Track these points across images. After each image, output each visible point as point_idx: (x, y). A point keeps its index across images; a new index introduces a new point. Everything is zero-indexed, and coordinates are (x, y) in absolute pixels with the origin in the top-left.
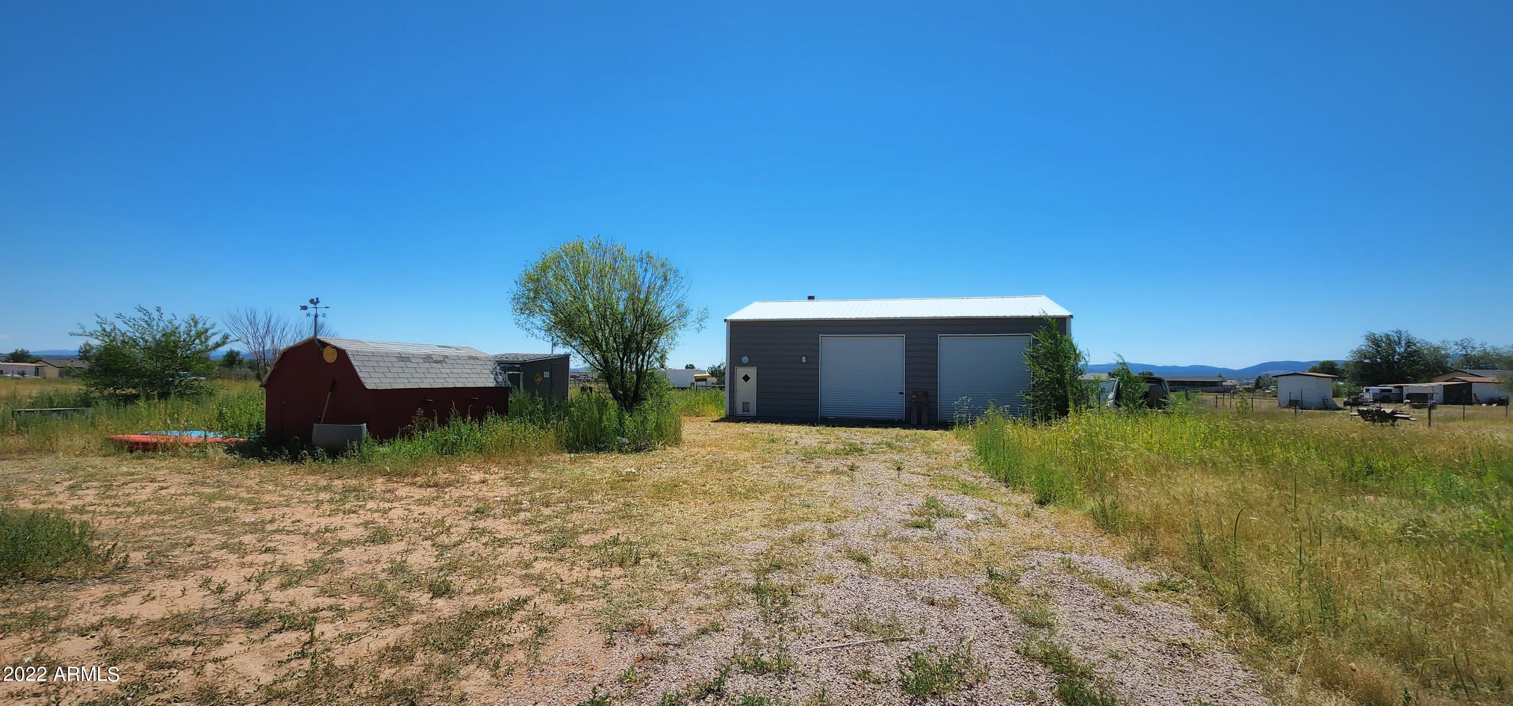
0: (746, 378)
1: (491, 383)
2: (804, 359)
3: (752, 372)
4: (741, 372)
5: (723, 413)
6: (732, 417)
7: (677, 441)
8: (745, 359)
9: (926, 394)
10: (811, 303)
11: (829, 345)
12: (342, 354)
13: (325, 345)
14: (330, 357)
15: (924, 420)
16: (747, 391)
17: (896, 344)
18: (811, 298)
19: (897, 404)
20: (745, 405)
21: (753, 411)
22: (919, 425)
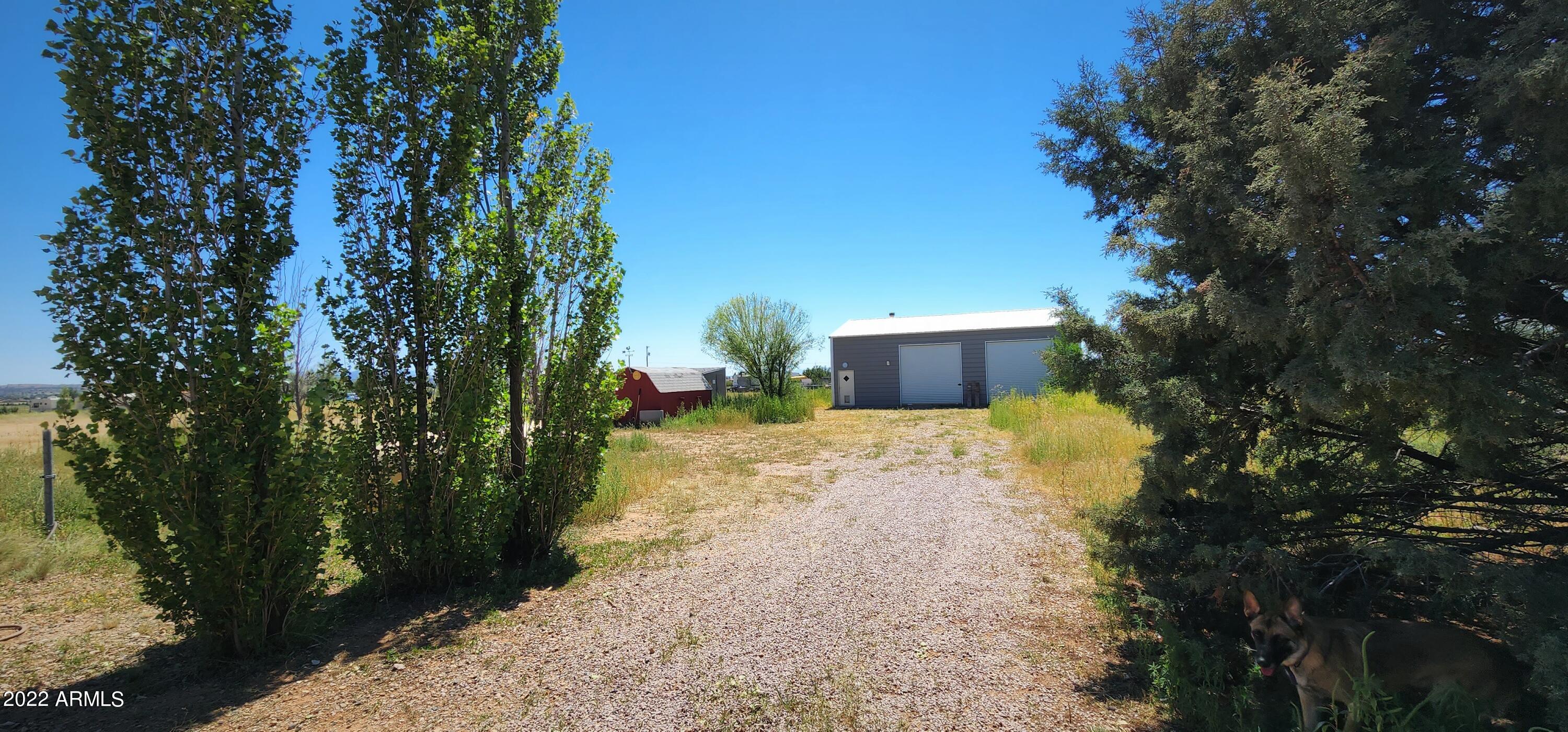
0: (846, 378)
1: (704, 388)
2: (888, 363)
3: (850, 374)
4: (842, 374)
5: (830, 404)
6: (837, 406)
7: (812, 418)
8: (845, 365)
9: (978, 385)
10: (891, 319)
11: (906, 353)
12: (644, 376)
13: (633, 370)
14: (637, 377)
15: (977, 403)
16: (848, 388)
17: (955, 350)
18: (892, 314)
19: (958, 393)
20: (847, 398)
21: (852, 402)
22: (974, 406)
